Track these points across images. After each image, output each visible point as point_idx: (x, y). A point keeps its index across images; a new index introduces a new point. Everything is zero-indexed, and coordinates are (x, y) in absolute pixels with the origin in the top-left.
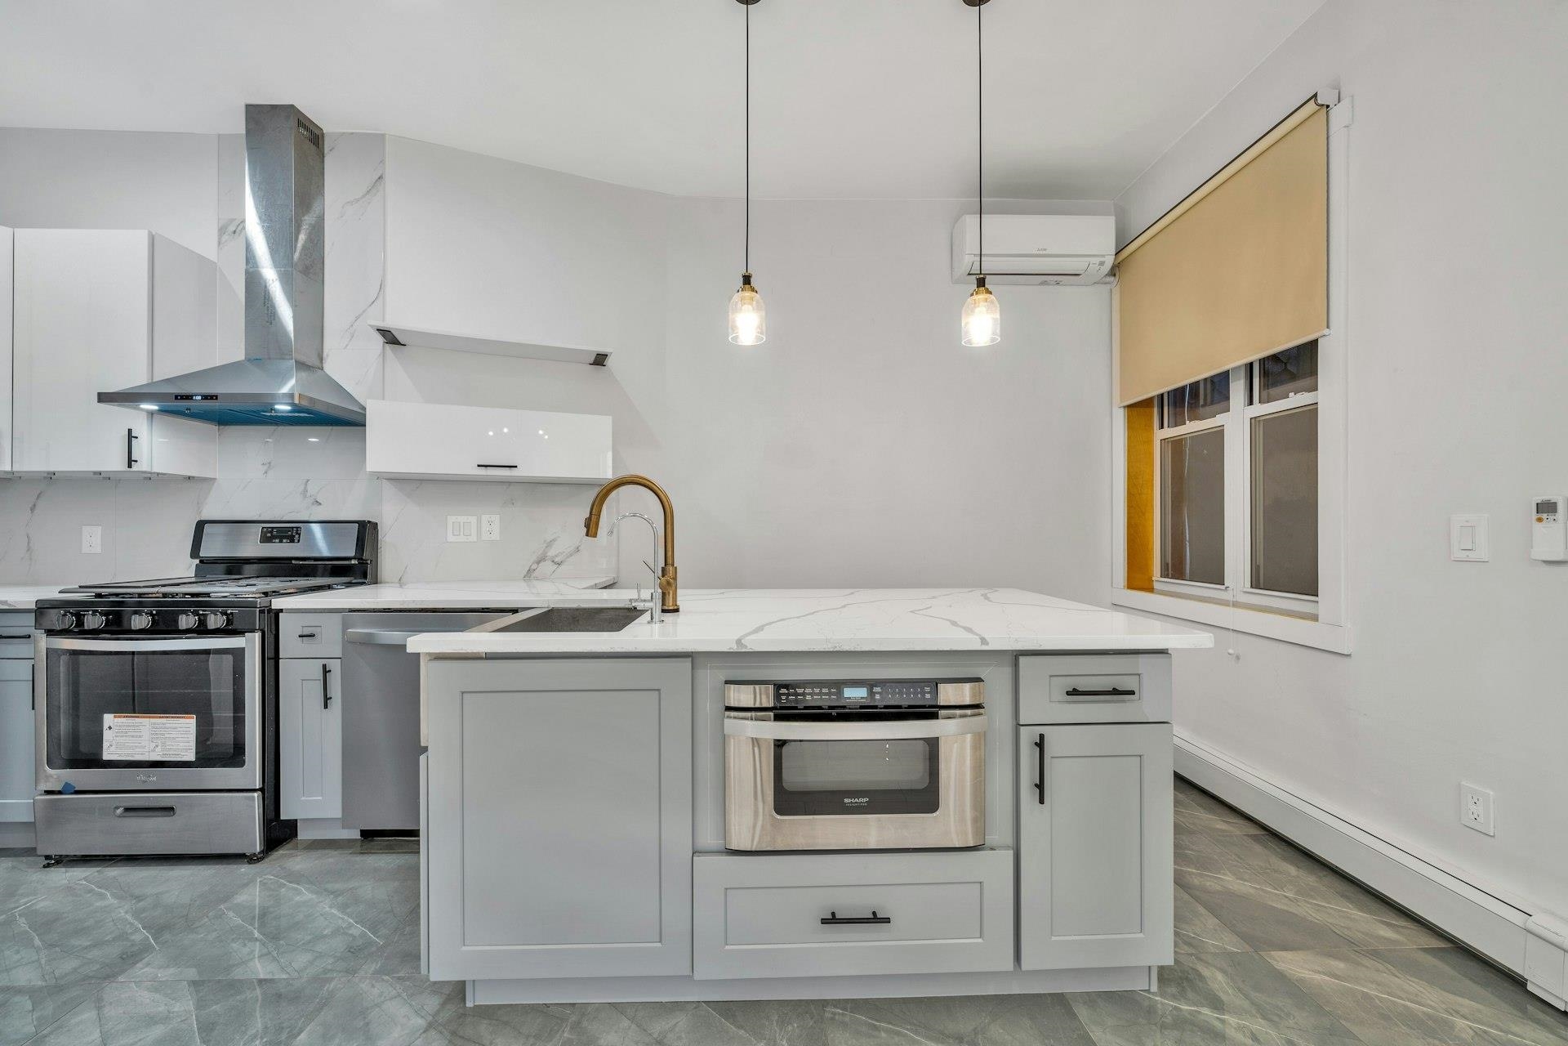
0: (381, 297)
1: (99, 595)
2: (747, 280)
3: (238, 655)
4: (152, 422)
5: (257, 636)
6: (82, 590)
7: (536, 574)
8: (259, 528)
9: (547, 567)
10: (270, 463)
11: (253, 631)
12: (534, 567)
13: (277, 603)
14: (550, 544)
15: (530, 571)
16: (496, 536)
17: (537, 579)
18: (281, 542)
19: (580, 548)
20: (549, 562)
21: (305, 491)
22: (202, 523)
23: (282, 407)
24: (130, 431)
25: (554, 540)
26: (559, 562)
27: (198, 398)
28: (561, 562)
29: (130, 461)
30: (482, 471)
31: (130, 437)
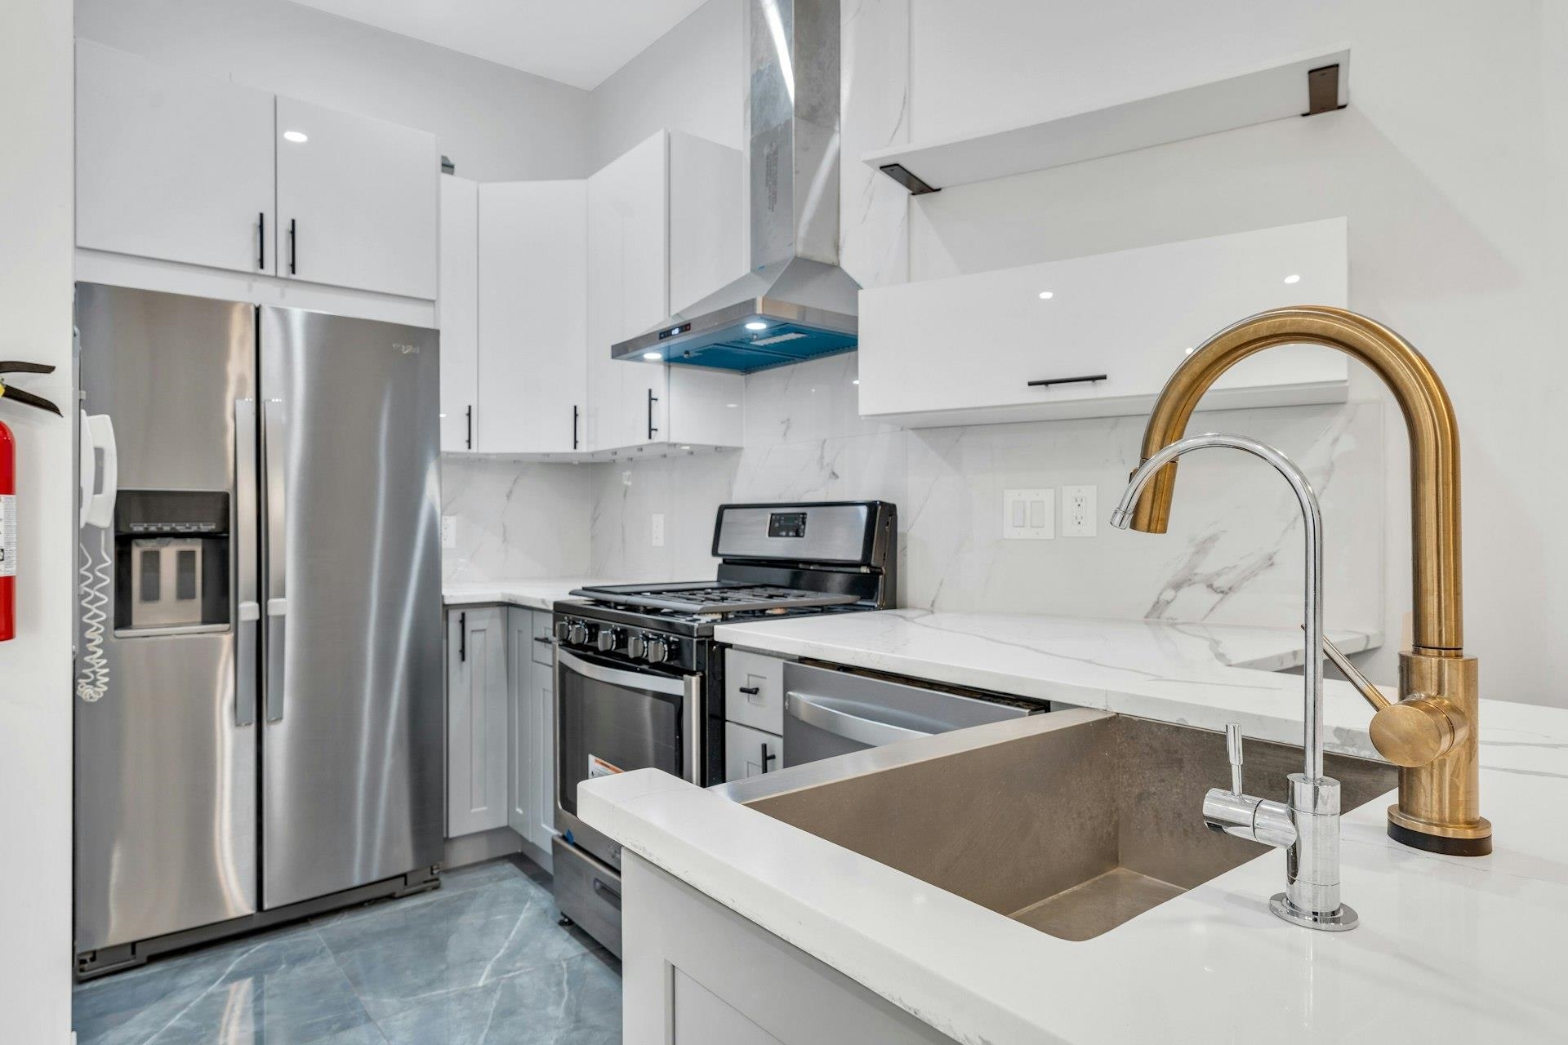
3: (678, 702)
4: (669, 372)
5: (695, 680)
6: (583, 592)
7: (1170, 612)
8: (766, 515)
9: (1196, 598)
10: (788, 420)
11: (692, 673)
12: (1169, 595)
13: (723, 633)
14: (1202, 548)
15: (1158, 607)
16: (1088, 530)
17: (1173, 624)
18: (787, 536)
19: (1276, 559)
20: (1203, 587)
21: (822, 457)
22: (722, 509)
23: (756, 326)
24: (650, 391)
25: (1213, 539)
26: (1226, 589)
27: (676, 331)
28: (1230, 589)
29: (651, 430)
30: (1040, 395)
31: (651, 399)
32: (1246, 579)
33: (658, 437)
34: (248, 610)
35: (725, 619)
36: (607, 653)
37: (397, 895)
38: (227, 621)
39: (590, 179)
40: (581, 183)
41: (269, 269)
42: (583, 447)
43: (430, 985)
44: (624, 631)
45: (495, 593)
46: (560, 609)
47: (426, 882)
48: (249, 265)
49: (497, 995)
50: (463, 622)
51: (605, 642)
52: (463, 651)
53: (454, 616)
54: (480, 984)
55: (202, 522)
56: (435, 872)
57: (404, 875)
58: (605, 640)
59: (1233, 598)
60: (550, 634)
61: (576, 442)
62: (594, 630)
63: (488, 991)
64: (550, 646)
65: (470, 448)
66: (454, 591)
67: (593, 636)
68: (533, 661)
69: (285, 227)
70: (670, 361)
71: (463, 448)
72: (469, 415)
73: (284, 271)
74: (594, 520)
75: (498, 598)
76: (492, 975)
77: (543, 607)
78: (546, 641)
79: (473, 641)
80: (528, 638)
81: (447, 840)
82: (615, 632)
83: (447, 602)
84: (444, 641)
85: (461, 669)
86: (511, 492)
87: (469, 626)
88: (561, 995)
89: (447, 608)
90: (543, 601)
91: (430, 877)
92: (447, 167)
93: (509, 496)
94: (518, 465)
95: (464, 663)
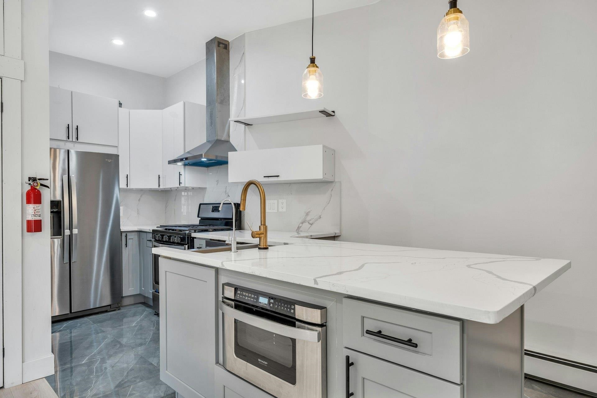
0: (244, 107)
1: (166, 229)
2: (313, 61)
4: (185, 168)
5: (186, 246)
6: (161, 227)
7: (301, 229)
8: (211, 207)
9: (306, 225)
10: (218, 180)
12: (301, 225)
13: (194, 235)
14: (308, 214)
15: (298, 228)
16: (284, 210)
17: (302, 232)
18: (216, 212)
19: (321, 217)
20: (307, 223)
21: (226, 191)
22: (200, 204)
23: (204, 160)
24: (180, 172)
25: (309, 212)
26: (312, 223)
27: (184, 159)
28: (313, 223)
29: (180, 183)
30: (267, 179)
31: (180, 175)
32: (315, 221)
33: (182, 185)
34: (67, 232)
35: (195, 232)
36: (166, 241)
37: (108, 311)
38: (61, 235)
39: (163, 110)
40: (161, 111)
41: (71, 139)
42: (161, 187)
43: (120, 326)
44: (171, 236)
45: (136, 228)
46: (154, 231)
47: (116, 308)
48: (65, 138)
49: (138, 327)
50: (126, 236)
51: (165, 239)
52: (126, 245)
53: (124, 235)
54: (133, 325)
55: (54, 209)
56: (119, 305)
57: (110, 305)
58: (165, 238)
59: (313, 226)
60: (151, 239)
61: (159, 185)
62: (162, 236)
63: (135, 326)
64: (151, 242)
65: (127, 187)
66: (123, 228)
67: (162, 238)
68: (147, 247)
69: (75, 127)
70: (185, 165)
71: (125, 187)
72: (127, 177)
73: (74, 140)
74: (166, 207)
75: (137, 230)
76: (136, 323)
77: (150, 231)
78: (150, 241)
79: (130, 242)
80: (145, 240)
81: (122, 297)
82: (168, 236)
83: (121, 231)
84: (121, 242)
85: (126, 249)
86: (140, 199)
87: (128, 238)
88: (154, 326)
89: (122, 232)
90: (149, 230)
91: (118, 306)
92: (120, 105)
93: (139, 200)
94: (142, 192)
95: (127, 248)
